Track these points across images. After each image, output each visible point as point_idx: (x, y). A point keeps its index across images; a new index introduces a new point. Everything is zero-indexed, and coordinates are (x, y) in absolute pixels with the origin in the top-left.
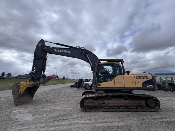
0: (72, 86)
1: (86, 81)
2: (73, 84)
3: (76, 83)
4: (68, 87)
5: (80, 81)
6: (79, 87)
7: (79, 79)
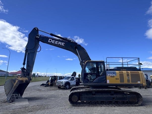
0: (43, 85)
1: (60, 79)
2: (45, 82)
3: (48, 81)
4: (38, 86)
5: (53, 78)
6: (52, 85)
7: (52, 76)
